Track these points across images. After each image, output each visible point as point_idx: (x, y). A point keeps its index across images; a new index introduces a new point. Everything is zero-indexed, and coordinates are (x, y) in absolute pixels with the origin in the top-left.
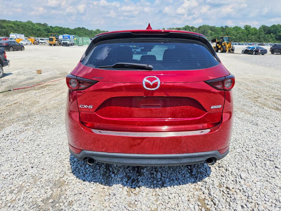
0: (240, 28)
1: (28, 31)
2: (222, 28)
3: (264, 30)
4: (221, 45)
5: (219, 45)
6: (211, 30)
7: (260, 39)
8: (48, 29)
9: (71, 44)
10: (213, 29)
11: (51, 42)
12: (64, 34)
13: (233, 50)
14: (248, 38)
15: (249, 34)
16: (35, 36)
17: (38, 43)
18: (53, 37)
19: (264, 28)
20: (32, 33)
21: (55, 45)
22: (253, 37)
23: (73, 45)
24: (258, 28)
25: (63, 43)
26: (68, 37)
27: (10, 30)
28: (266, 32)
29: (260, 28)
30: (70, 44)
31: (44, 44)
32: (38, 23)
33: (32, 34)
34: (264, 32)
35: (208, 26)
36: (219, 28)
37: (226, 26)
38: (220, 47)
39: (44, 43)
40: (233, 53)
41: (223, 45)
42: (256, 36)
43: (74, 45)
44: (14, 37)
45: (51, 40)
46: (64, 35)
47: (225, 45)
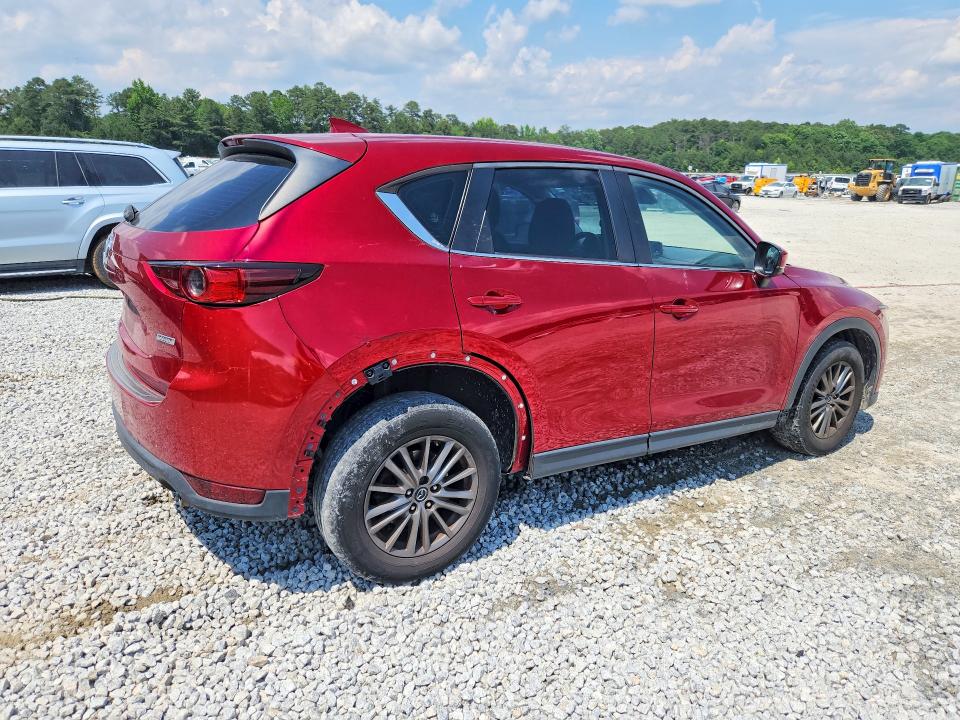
1: (832, 153)
8: (906, 143)
9: (937, 197)
11: (860, 189)
12: (920, 158)
16: (848, 168)
17: (819, 191)
18: (874, 172)
20: (842, 158)
21: (873, 199)
23: (943, 201)
25: (904, 190)
26: (931, 171)
27: (778, 152)
30: (933, 196)
31: (840, 196)
32: (875, 125)
33: (839, 161)
39: (839, 193)
43: (948, 200)
44: (755, 173)
45: (863, 181)
46: (919, 163)
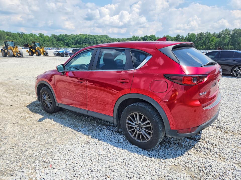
0: (35, 36)
2: (18, 34)
3: (55, 38)
4: (35, 49)
5: (33, 50)
6: (8, 35)
7: (54, 45)
10: (9, 35)
13: (47, 54)
14: (45, 43)
15: (44, 40)
19: (54, 36)
22: (48, 43)
24: (50, 36)
28: (57, 39)
29: (51, 36)
34: (55, 40)
35: (3, 31)
36: (16, 34)
37: (22, 33)
38: (34, 51)
40: (48, 56)
41: (37, 49)
42: (50, 42)
47: (38, 49)
